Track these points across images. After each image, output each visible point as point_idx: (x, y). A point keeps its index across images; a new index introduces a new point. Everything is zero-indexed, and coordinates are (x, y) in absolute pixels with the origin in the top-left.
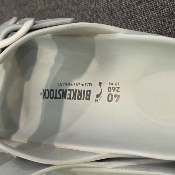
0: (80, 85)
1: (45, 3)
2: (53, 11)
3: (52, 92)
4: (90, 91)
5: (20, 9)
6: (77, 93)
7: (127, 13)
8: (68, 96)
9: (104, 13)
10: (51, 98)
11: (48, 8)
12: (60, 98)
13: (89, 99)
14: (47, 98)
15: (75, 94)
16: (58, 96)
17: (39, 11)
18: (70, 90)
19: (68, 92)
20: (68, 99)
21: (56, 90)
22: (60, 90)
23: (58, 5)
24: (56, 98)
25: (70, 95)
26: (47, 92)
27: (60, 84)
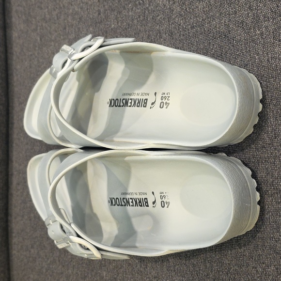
0: (140, 95)
1: (118, 23)
2: (124, 30)
3: (117, 101)
4: (147, 99)
5: (96, 26)
6: (137, 102)
7: (183, 35)
8: (129, 104)
9: (166, 34)
10: (116, 106)
11: (121, 27)
12: (123, 106)
13: (145, 107)
14: (113, 106)
15: (135, 102)
16: (122, 104)
17: (112, 29)
18: (131, 99)
19: (130, 101)
20: (129, 106)
21: (120, 99)
22: (124, 99)
23: (129, 25)
24: (120, 106)
25: (131, 103)
26: (113, 101)
27: (124, 94)
